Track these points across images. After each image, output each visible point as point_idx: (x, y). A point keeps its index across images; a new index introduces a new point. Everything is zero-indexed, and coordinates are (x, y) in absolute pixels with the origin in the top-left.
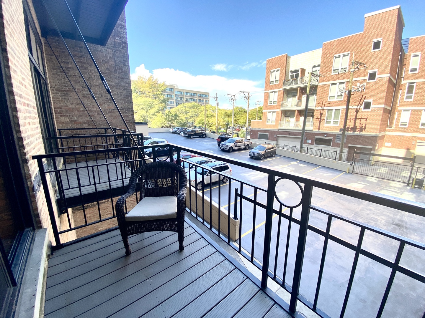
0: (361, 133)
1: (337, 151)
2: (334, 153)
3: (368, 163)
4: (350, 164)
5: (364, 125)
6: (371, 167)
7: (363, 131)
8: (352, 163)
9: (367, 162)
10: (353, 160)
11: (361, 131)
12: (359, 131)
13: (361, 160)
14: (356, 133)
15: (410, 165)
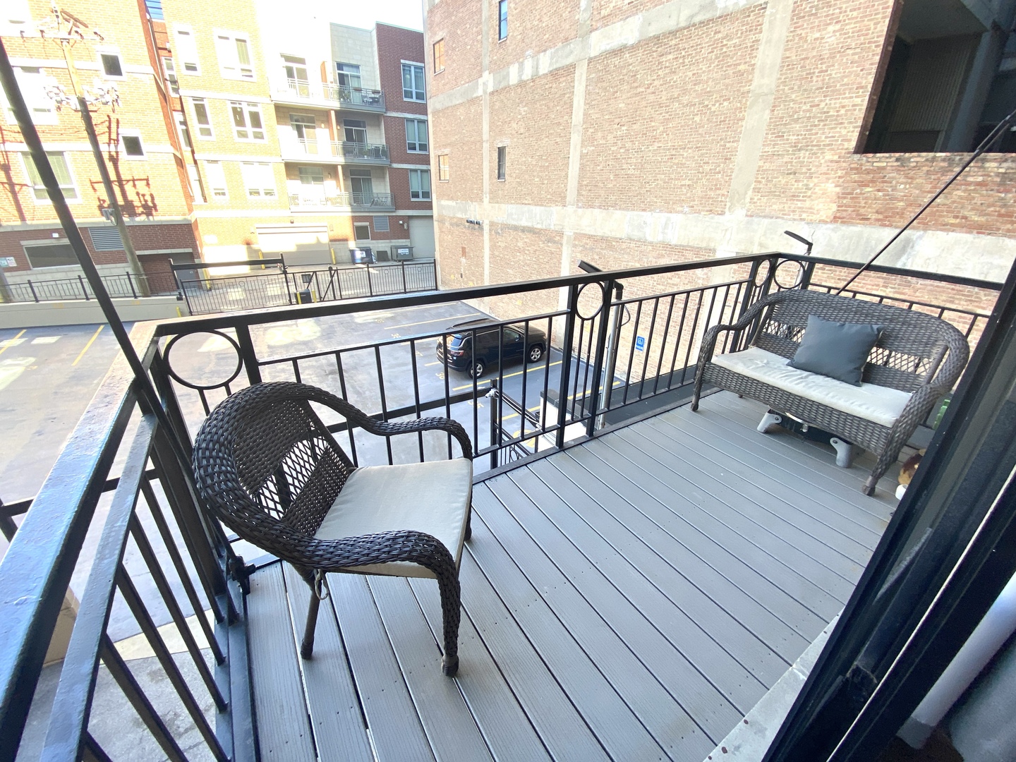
0: (151, 218)
1: (127, 273)
2: (122, 282)
3: (200, 287)
4: (175, 297)
5: (148, 198)
6: (210, 293)
7: (154, 212)
8: (180, 294)
9: (198, 284)
10: (178, 288)
11: (149, 214)
12: (143, 213)
13: (192, 284)
14: (138, 219)
15: (280, 272)
